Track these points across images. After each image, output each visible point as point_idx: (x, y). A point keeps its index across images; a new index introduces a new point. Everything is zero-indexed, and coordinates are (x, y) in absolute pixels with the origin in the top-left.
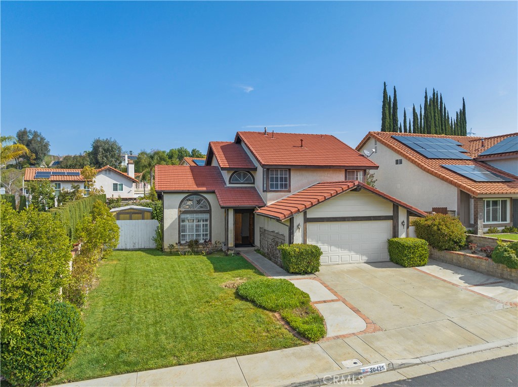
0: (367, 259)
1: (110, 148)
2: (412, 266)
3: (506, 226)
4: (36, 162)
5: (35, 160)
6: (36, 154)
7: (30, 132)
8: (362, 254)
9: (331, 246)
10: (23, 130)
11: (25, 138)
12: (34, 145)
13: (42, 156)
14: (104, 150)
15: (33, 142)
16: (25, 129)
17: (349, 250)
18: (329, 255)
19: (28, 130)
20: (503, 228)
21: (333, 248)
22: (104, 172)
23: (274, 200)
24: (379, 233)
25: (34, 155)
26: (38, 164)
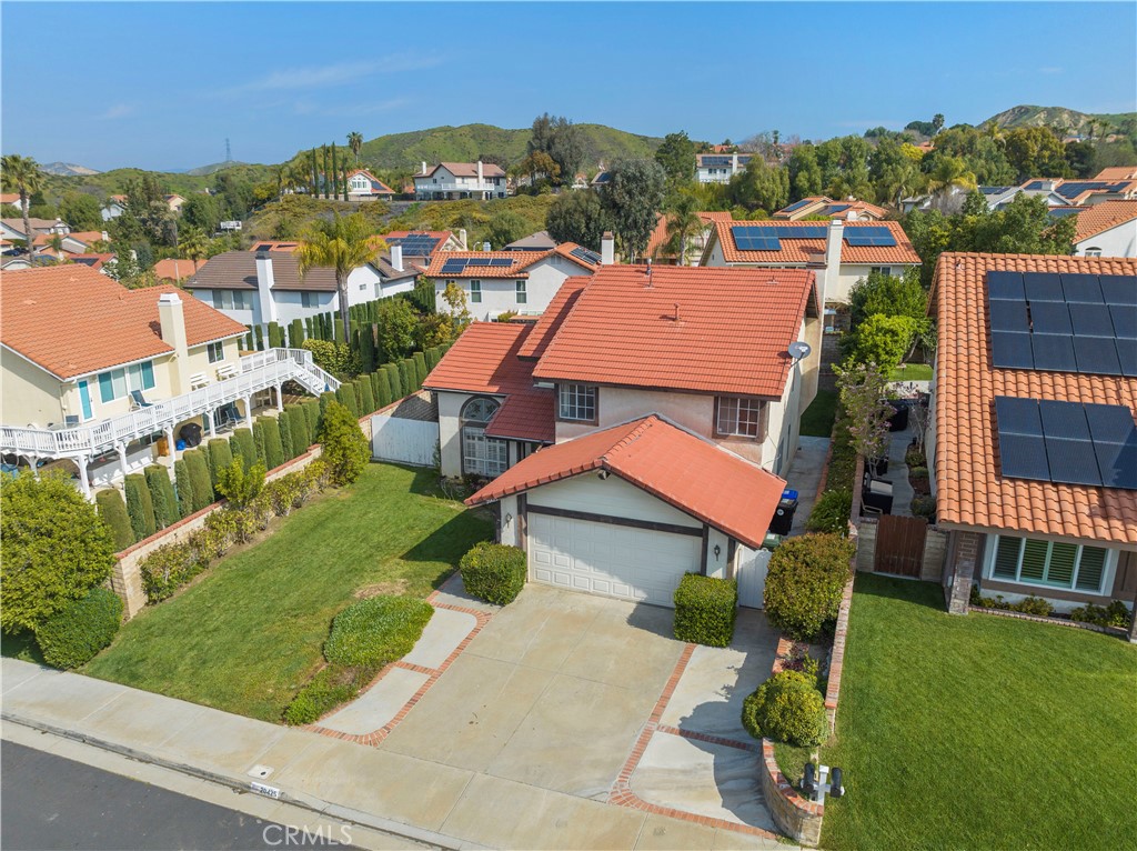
0: (645, 596)
1: (638, 174)
2: (692, 642)
3: (1091, 603)
4: (561, 181)
5: (560, 176)
6: (562, 163)
7: (553, 120)
8: (637, 586)
9: (575, 558)
10: (542, 117)
11: (547, 133)
12: (558, 147)
13: (572, 168)
14: (628, 179)
15: (557, 140)
16: (546, 114)
17: (610, 573)
18: (572, 573)
19: (550, 117)
20: (1082, 605)
21: (579, 563)
22: (549, 260)
23: (568, 437)
24: (671, 557)
25: (558, 166)
26: (566, 183)
